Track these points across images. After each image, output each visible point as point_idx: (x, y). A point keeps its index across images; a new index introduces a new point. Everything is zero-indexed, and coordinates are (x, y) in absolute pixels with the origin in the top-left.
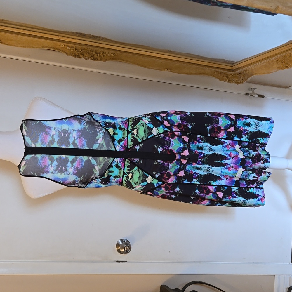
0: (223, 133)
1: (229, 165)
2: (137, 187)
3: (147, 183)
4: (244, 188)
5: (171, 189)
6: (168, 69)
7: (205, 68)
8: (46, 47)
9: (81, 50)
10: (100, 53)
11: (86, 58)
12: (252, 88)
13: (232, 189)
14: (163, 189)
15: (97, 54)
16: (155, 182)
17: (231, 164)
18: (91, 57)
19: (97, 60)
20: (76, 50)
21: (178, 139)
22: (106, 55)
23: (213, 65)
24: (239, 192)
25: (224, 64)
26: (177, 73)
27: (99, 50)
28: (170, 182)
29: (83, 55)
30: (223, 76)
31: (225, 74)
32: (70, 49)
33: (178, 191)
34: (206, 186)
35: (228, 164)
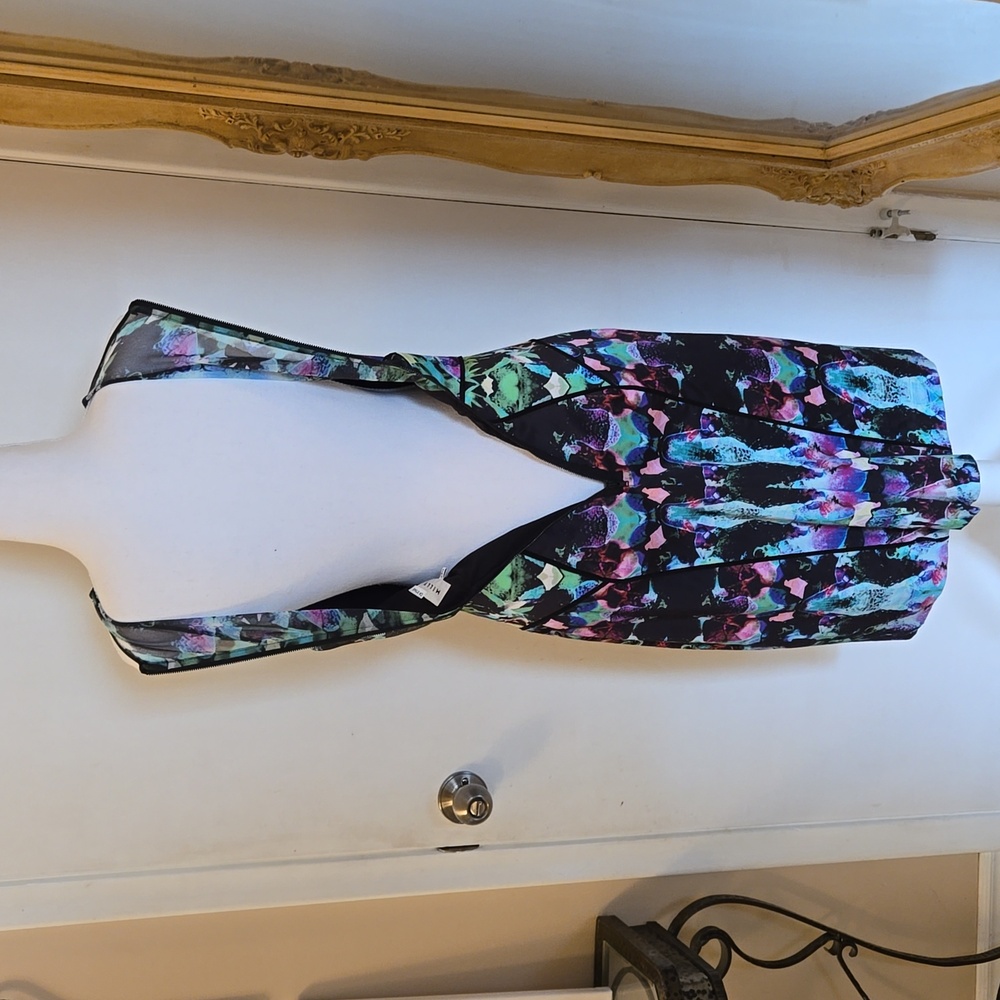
0: (794, 409)
1: (821, 494)
2: (509, 609)
3: (543, 592)
4: (879, 547)
5: (629, 600)
6: (593, 173)
7: (727, 160)
8: (149, 121)
9: (276, 126)
10: (346, 132)
11: (296, 153)
12: (890, 211)
13: (837, 559)
14: (602, 603)
15: (336, 134)
16: (572, 584)
17: (827, 492)
18: (316, 146)
19: (337, 158)
20: (261, 128)
21: (634, 417)
22: (368, 138)
23: (758, 147)
24: (858, 567)
25: (796, 141)
26: (628, 182)
27: (342, 121)
28: (623, 576)
29: (286, 141)
30: (792, 181)
31: (799, 176)
32: (237, 123)
33: (652, 603)
34: (746, 566)
35: (817, 493)
